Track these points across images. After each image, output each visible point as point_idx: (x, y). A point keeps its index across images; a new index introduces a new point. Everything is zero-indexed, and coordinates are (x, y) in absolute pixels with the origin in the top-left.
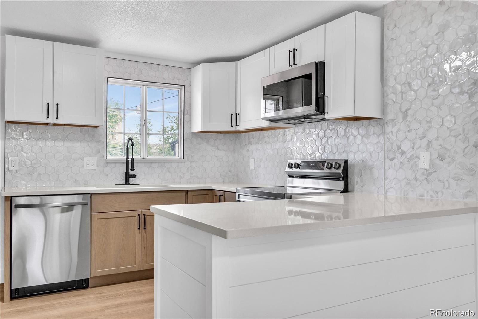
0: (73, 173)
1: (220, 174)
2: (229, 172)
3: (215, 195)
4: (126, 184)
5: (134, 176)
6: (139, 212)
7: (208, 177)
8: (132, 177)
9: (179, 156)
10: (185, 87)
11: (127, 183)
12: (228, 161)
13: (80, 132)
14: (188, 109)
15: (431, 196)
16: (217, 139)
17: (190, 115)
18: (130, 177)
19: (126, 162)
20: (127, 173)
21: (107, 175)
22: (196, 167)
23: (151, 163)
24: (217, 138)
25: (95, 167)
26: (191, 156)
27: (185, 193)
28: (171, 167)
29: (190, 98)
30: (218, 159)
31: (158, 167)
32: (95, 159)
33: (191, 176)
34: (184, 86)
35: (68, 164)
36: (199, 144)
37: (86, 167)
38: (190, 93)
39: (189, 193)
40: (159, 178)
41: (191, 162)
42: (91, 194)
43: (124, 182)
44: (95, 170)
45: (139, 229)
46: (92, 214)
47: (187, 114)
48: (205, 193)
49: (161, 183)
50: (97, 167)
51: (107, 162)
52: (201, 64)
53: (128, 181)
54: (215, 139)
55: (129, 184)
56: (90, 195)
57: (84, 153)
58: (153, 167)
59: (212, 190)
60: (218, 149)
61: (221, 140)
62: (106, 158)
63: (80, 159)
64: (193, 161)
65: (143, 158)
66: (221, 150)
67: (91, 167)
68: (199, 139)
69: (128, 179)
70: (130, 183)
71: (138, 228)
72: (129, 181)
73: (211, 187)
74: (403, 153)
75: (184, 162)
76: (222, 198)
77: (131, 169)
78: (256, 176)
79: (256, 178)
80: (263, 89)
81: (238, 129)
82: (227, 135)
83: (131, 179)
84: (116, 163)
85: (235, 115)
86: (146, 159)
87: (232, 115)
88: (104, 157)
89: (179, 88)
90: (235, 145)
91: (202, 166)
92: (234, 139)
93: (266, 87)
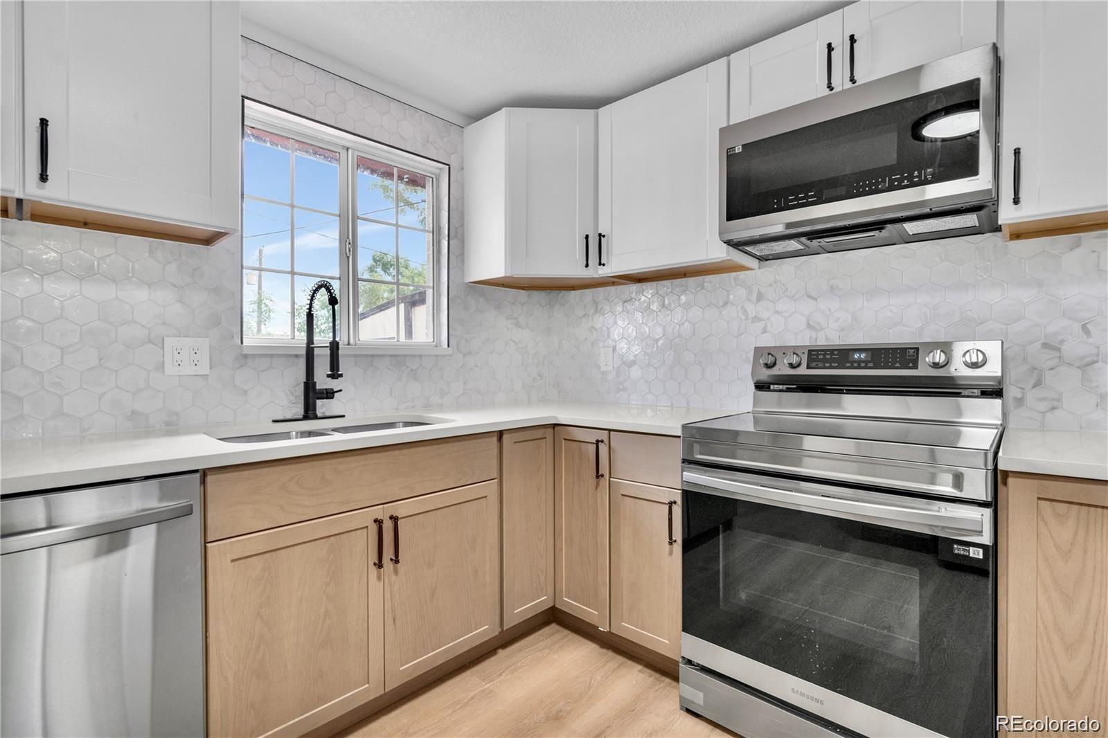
0: (121, 388)
1: (523, 383)
2: (539, 378)
4: (306, 417)
5: (329, 394)
6: (378, 512)
7: (500, 390)
8: (325, 396)
9: (435, 341)
10: (451, 168)
11: (309, 413)
12: (537, 352)
13: (147, 255)
14: (457, 225)
17: (462, 241)
18: (319, 395)
19: (304, 352)
20: (309, 386)
21: (245, 392)
22: (476, 366)
23: (373, 356)
24: (517, 301)
25: (204, 369)
26: (464, 340)
27: (493, 440)
28: (421, 366)
29: (462, 198)
30: (517, 349)
31: (390, 367)
32: (204, 344)
33: (464, 389)
34: (449, 168)
35: (100, 360)
36: (481, 312)
37: (170, 369)
38: (463, 186)
39: (505, 437)
40: (391, 395)
41: (465, 355)
42: (204, 473)
43: (299, 410)
44: (205, 376)
45: (379, 565)
46: (208, 545)
47: (456, 236)
49: (397, 409)
50: (211, 368)
51: (245, 352)
52: (504, 109)
53: (311, 407)
54: (512, 302)
55: (316, 417)
56: (198, 475)
57: (164, 323)
58: (376, 368)
59: (555, 425)
60: (518, 325)
61: (524, 304)
62: (242, 343)
63: (150, 341)
64: (470, 353)
65: (347, 343)
66: (523, 328)
67: (188, 370)
68: (481, 300)
69: (311, 401)
70: (317, 413)
71: (375, 564)
72: (315, 409)
73: (555, 417)
75: (451, 355)
76: (603, 449)
77: (330, 373)
78: (621, 386)
79: (619, 390)
80: (728, 156)
81: (603, 272)
82: (535, 293)
83: (319, 403)
84: (272, 356)
85: (598, 238)
86: (355, 345)
87: (587, 237)
88: (233, 337)
89: (433, 167)
90: (549, 318)
91: (488, 363)
92: (548, 305)
93: (738, 150)
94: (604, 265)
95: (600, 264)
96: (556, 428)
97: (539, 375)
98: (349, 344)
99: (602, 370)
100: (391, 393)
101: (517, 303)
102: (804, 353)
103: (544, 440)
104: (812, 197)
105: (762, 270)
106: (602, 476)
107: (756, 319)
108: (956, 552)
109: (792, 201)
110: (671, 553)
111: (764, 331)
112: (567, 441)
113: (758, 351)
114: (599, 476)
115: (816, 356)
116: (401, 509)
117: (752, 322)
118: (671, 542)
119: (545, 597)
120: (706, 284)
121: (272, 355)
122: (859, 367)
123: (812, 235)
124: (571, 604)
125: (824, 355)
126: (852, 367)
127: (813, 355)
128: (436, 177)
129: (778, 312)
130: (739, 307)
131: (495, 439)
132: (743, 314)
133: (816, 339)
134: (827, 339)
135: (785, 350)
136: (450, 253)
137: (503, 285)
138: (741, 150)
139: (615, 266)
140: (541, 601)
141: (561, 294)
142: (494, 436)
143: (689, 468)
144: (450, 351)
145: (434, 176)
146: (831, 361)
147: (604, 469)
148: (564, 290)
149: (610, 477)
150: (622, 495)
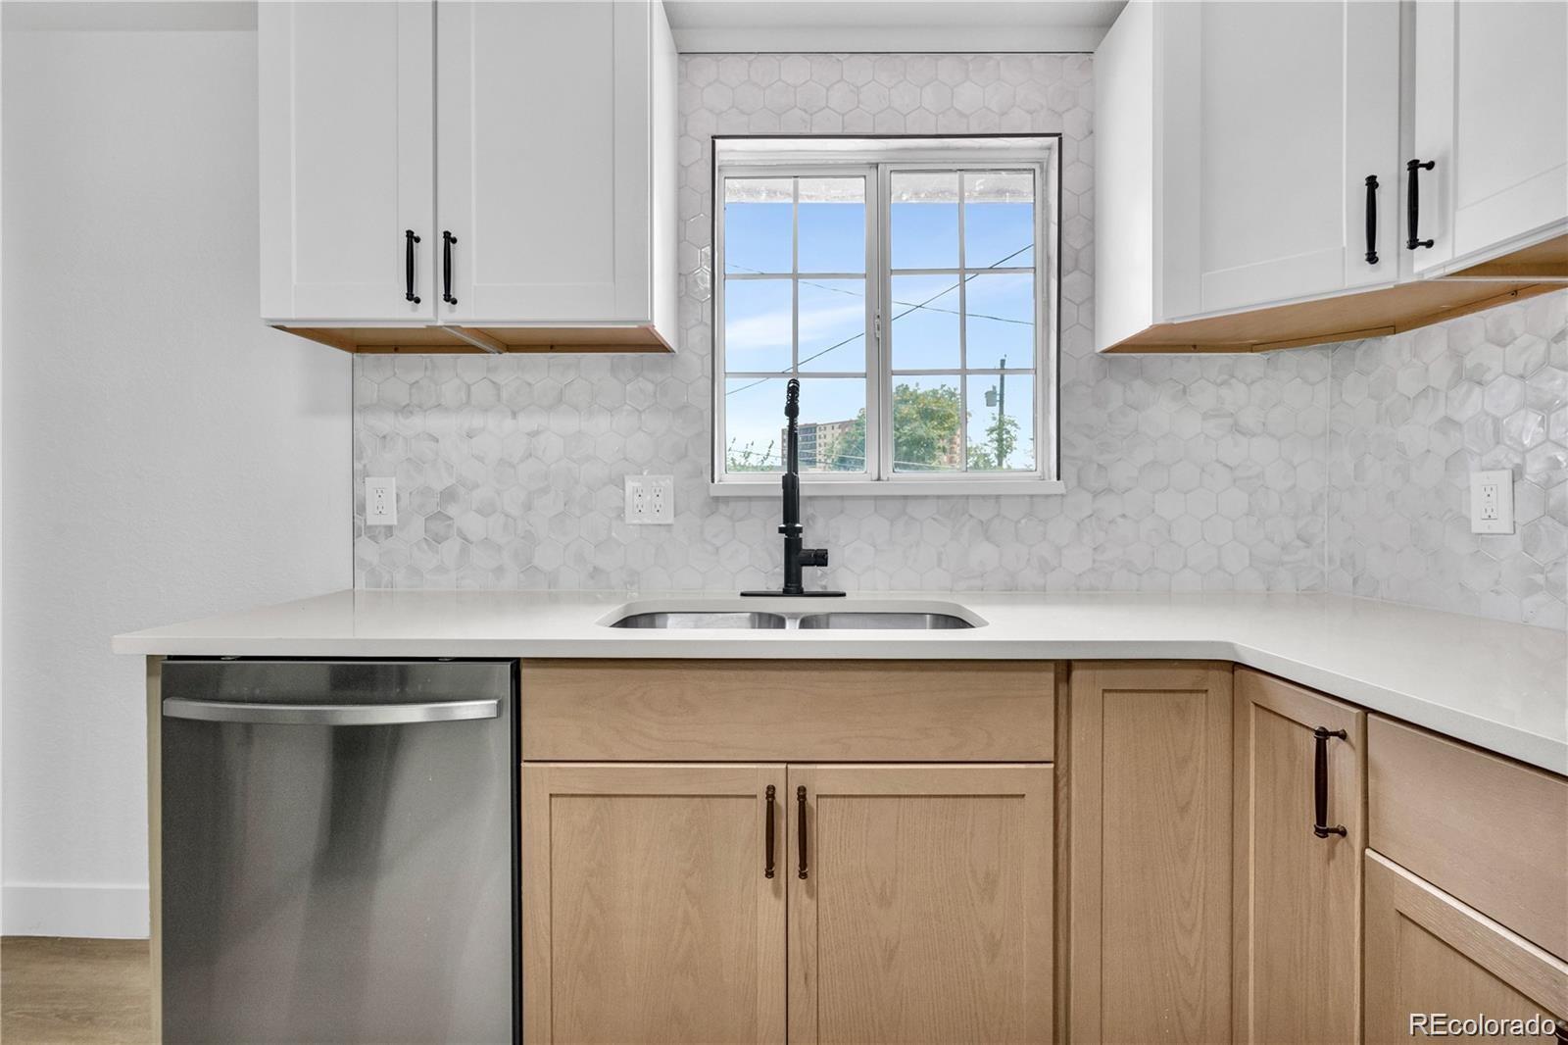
0: (585, 539)
1: (1251, 554)
2: (1299, 543)
3: (1256, 705)
4: (787, 592)
5: (820, 559)
6: (774, 775)
7: (1185, 566)
8: (814, 560)
9: (1040, 468)
10: (1064, 141)
11: (793, 587)
12: (1294, 486)
16: (1233, 381)
17: (1092, 275)
18: (806, 560)
20: (791, 546)
21: (717, 550)
22: (1124, 516)
23: (906, 497)
24: (1232, 376)
25: (668, 517)
26: (1095, 466)
27: (1051, 676)
28: (998, 515)
29: (1092, 190)
30: (1235, 480)
31: (936, 516)
33: (1094, 561)
34: (1060, 140)
35: (566, 504)
36: (1136, 409)
37: (631, 518)
38: (1093, 168)
39: (1076, 674)
40: (939, 565)
41: (1096, 495)
42: (518, 663)
43: (778, 584)
44: (669, 526)
46: (523, 765)
47: (1078, 268)
48: (1186, 678)
49: (951, 590)
50: (675, 516)
51: (716, 494)
53: (794, 578)
54: (1218, 381)
55: (800, 593)
57: (625, 458)
58: (915, 518)
59: (1235, 666)
61: (1253, 382)
62: (713, 481)
63: (610, 482)
64: (1109, 490)
65: (875, 477)
66: (1254, 435)
67: (650, 517)
68: (1138, 384)
69: (794, 571)
70: (803, 586)
72: (799, 581)
73: (1230, 646)
75: (1062, 495)
76: (1341, 762)
77: (783, 526)
79: (1533, 590)
81: (1426, 265)
82: (1288, 357)
83: (806, 571)
84: (750, 498)
85: (1406, 174)
86: (888, 480)
87: (1372, 183)
88: (701, 473)
89: (1034, 149)
90: (1332, 407)
91: (1153, 511)
92: (1329, 379)
94: (1429, 244)
95: (1414, 243)
96: (1239, 672)
97: (1299, 537)
98: (879, 479)
99: (1474, 529)
100: (940, 560)
103: (1206, 696)
112: (1259, 711)
114: (1326, 828)
116: (823, 780)
121: (747, 499)
128: (1042, 168)
136: (1063, 300)
137: (1195, 346)
141: (1364, 347)
142: (1046, 670)
144: (1059, 487)
145: (1036, 167)
148: (1370, 336)
149: (1366, 844)
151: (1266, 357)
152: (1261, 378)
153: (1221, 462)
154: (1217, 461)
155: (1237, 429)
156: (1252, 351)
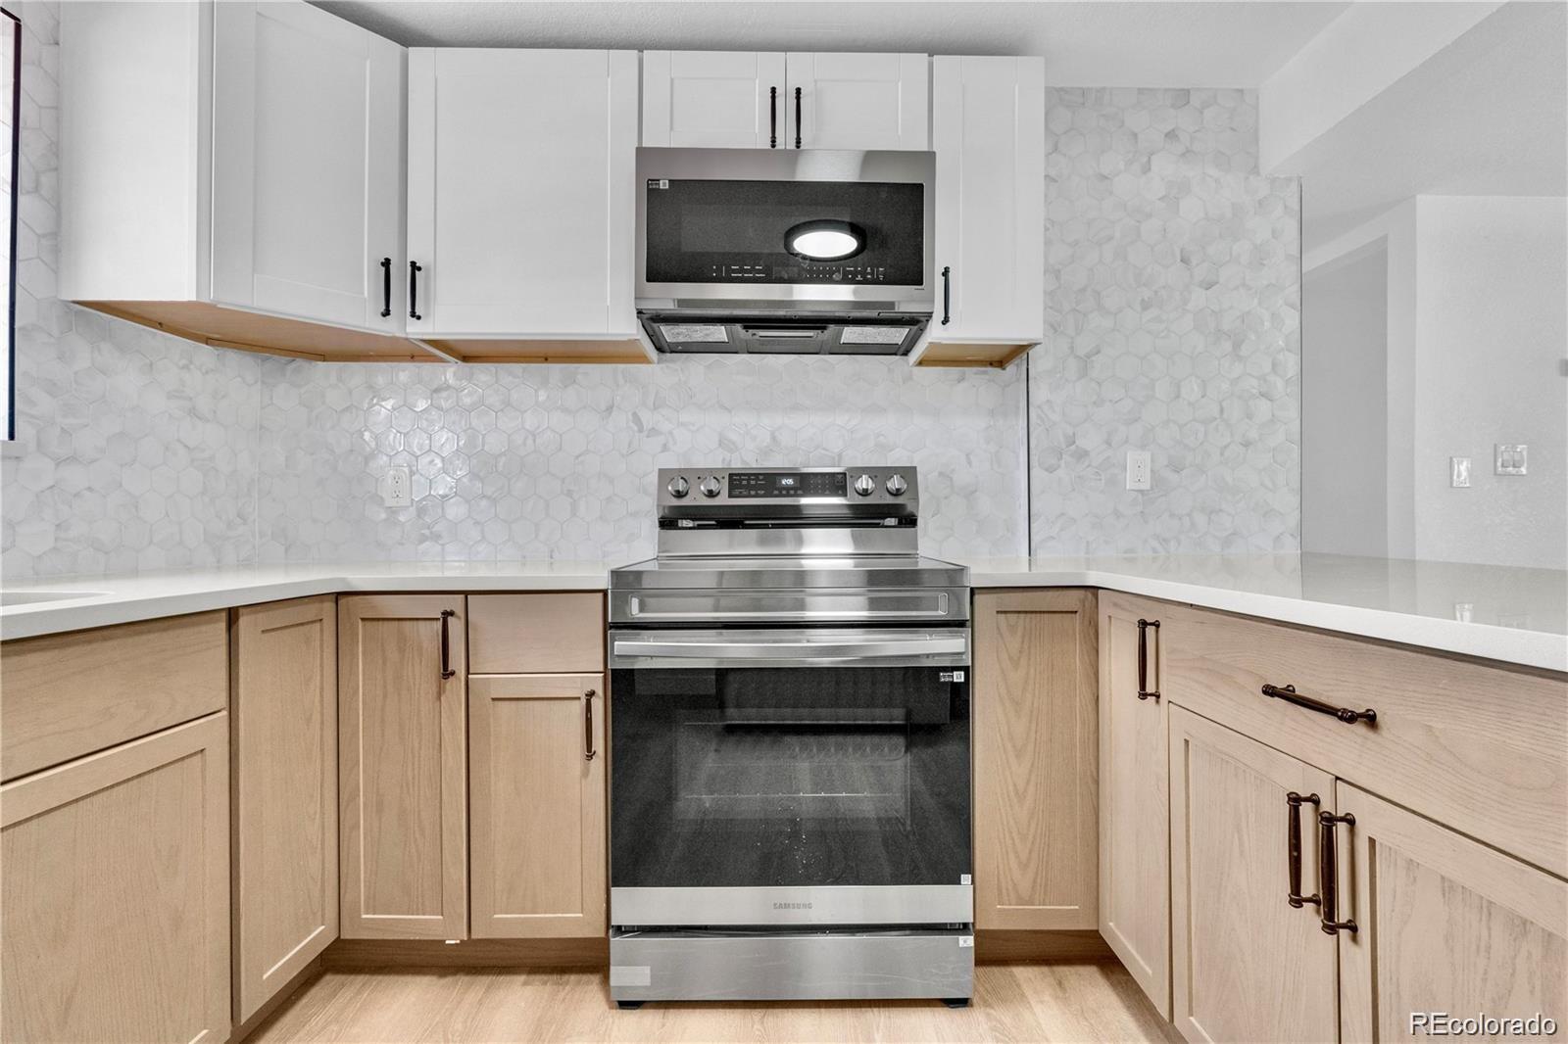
1: (205, 530)
2: (239, 521)
3: (363, 619)
7: (151, 542)
10: (23, 31)
12: (235, 471)
15: (1154, 550)
22: (90, 489)
24: (190, 361)
26: (56, 430)
27: (223, 627)
30: (193, 461)
34: (18, 25)
36: (105, 374)
38: (58, 85)
39: (243, 621)
41: (58, 463)
48: (310, 611)
54: (180, 364)
61: (207, 372)
64: (73, 459)
66: (207, 421)
74: (1082, 455)
75: (19, 459)
76: (456, 626)
78: (426, 532)
79: (423, 539)
80: (649, 191)
81: (415, 330)
82: (232, 357)
85: (409, 269)
87: (387, 263)
90: (262, 408)
91: (121, 485)
92: (259, 383)
93: (664, 185)
94: (419, 318)
95: (413, 314)
96: (343, 601)
97: (238, 517)
99: (387, 504)
101: (192, 367)
102: (723, 478)
103: (318, 625)
104: (759, 272)
105: (661, 365)
106: (453, 673)
107: (654, 432)
108: (942, 680)
109: (734, 271)
110: (586, 773)
111: (665, 448)
112: (368, 624)
113: (665, 475)
114: (447, 674)
115: (739, 481)
117: (648, 437)
118: (590, 754)
119: (323, 927)
120: (579, 377)
122: (788, 495)
123: (750, 323)
124: (375, 922)
125: (748, 480)
126: (780, 495)
127: (735, 480)
129: (683, 424)
130: (630, 414)
131: (223, 625)
132: (636, 424)
133: (730, 461)
134: (743, 462)
135: (701, 474)
138: (667, 187)
139: (442, 321)
140: (317, 936)
141: (294, 365)
142: (217, 621)
143: (620, 634)
144: (15, 445)
146: (756, 487)
147: (457, 662)
149: (468, 672)
150: (493, 699)
151: (216, 352)
152: (212, 370)
153: (182, 443)
154: (179, 440)
155: (193, 412)
156: (207, 344)
